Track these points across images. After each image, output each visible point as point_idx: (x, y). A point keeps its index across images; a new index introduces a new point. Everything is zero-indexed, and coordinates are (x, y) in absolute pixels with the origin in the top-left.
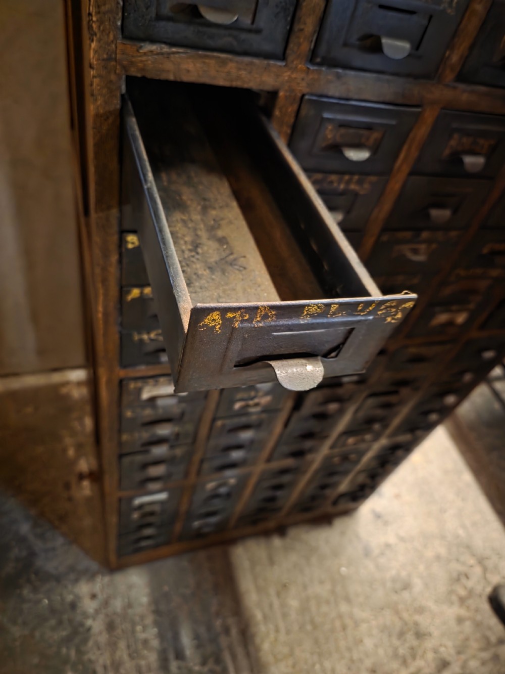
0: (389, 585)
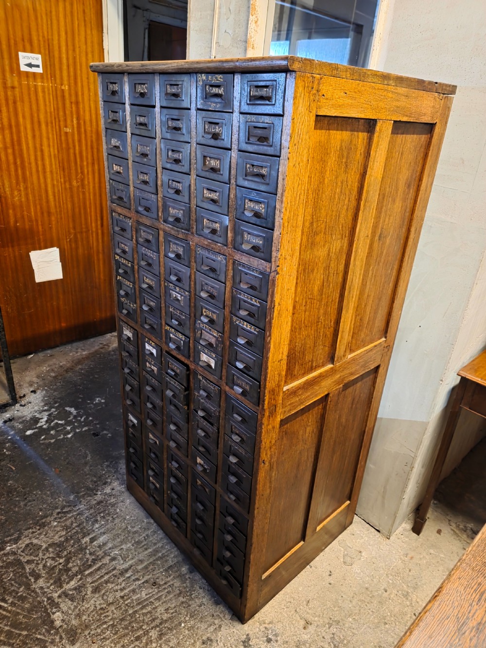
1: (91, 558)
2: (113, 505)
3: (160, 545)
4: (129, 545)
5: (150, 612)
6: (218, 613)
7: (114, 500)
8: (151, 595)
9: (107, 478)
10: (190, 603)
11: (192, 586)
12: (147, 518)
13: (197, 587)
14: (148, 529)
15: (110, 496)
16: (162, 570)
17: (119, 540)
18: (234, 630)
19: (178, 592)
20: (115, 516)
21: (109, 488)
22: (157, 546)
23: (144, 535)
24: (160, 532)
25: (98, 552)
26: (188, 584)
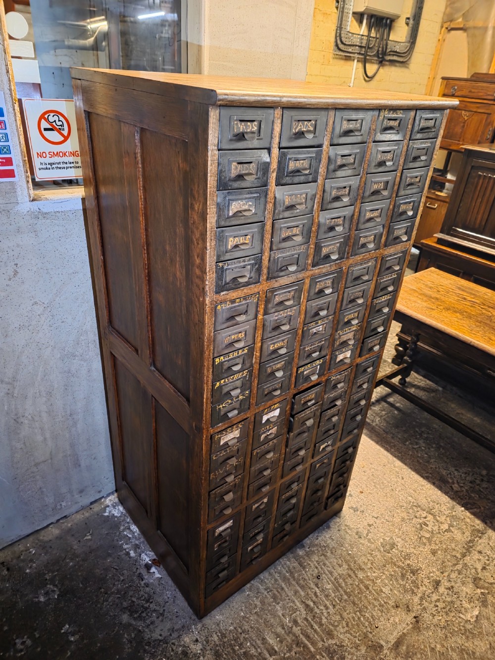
0: (382, 549)
1: (295, 649)
2: (223, 636)
3: (277, 575)
4: (278, 607)
5: (344, 580)
6: (336, 526)
7: (215, 636)
8: (328, 580)
9: (176, 653)
10: (331, 547)
11: (317, 545)
12: (244, 591)
13: (317, 542)
14: (258, 589)
15: (207, 642)
16: (304, 572)
17: (272, 620)
18: (347, 516)
19: (323, 557)
20: (239, 630)
21: (194, 647)
22: (278, 578)
23: (266, 593)
24: (262, 576)
25: (288, 641)
26: (315, 549)
